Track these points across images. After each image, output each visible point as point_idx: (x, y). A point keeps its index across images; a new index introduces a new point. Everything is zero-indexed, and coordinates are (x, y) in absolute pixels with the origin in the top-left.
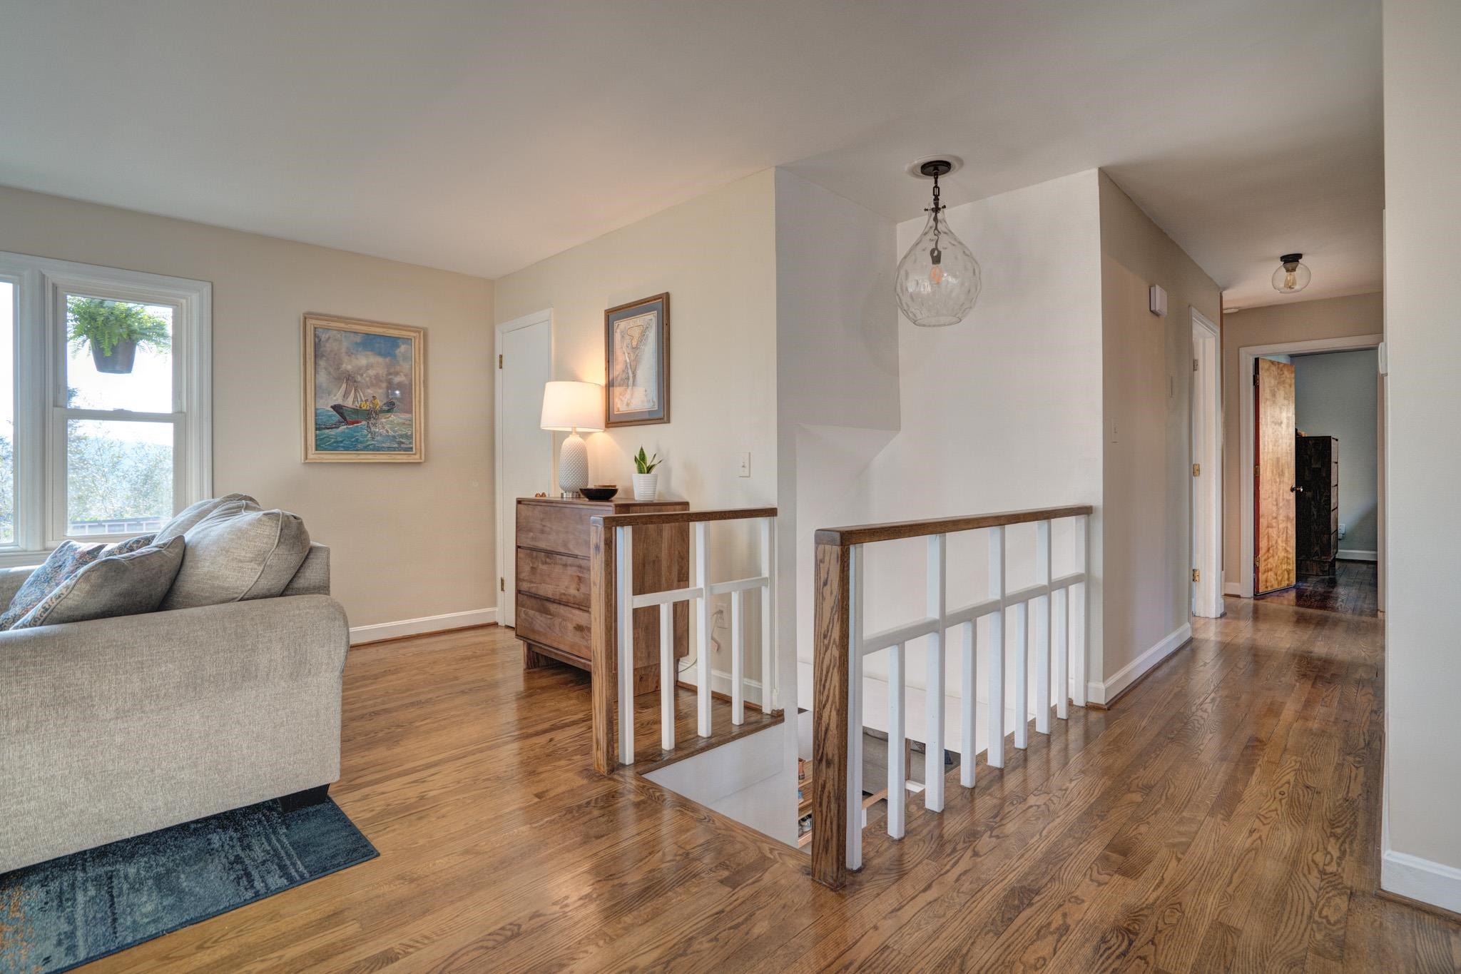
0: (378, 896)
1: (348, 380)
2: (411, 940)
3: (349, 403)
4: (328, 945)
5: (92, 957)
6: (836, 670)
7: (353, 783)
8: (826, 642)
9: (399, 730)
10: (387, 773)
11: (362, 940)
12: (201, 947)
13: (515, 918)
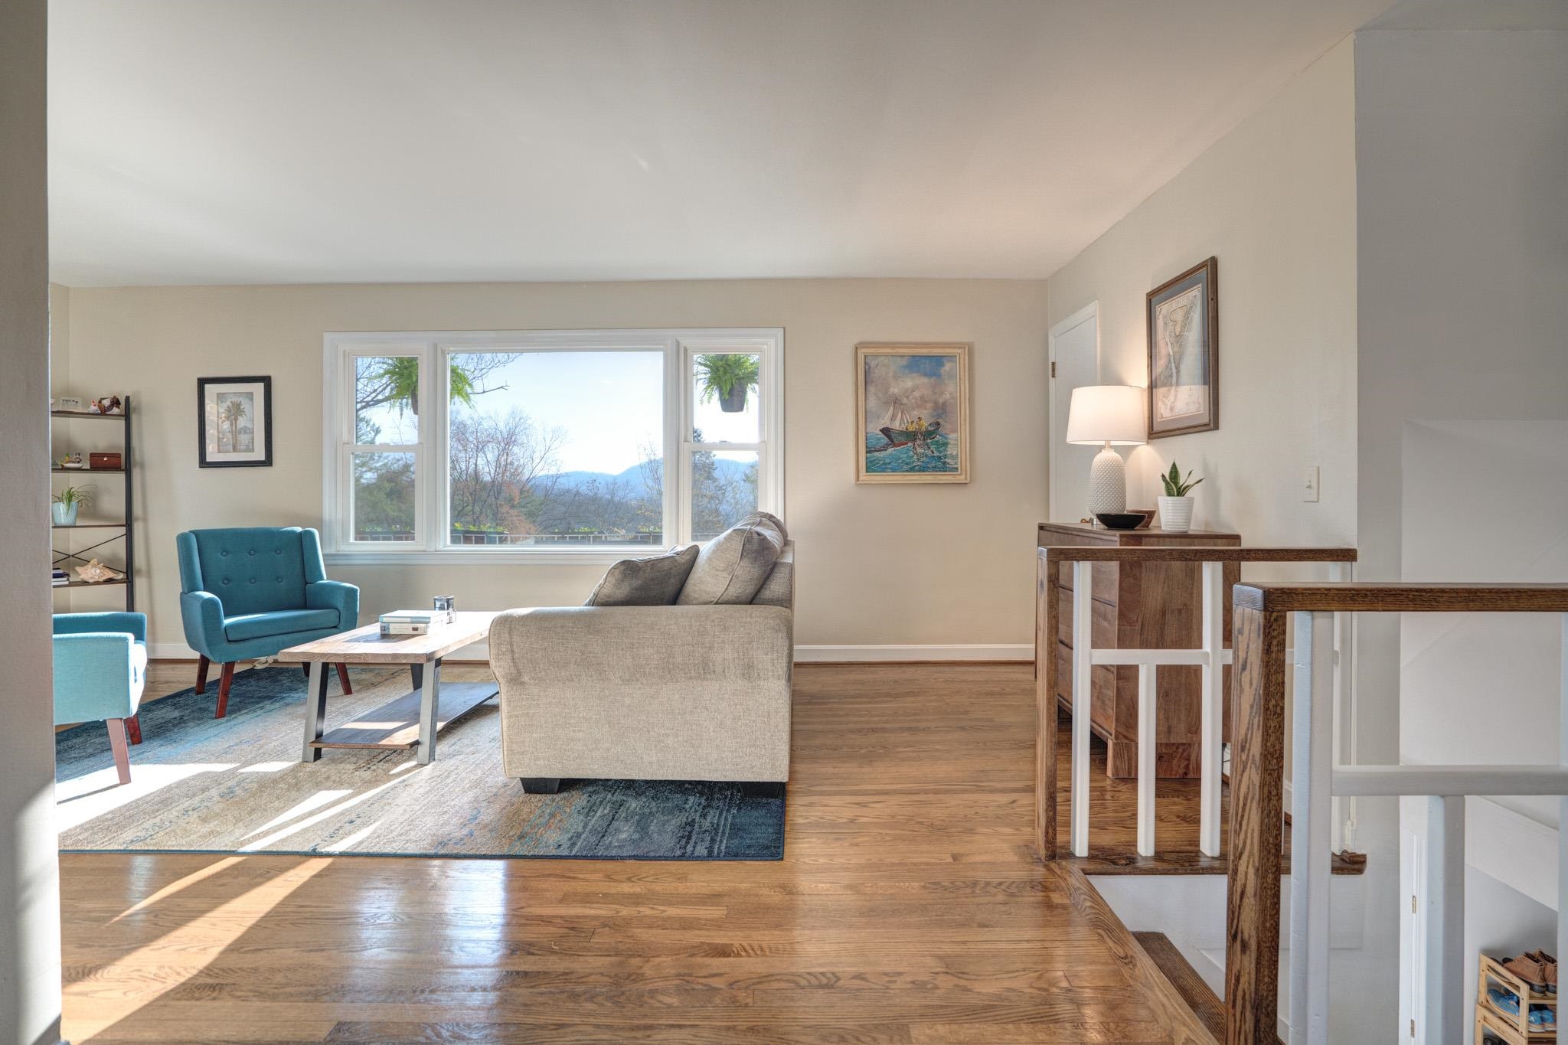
0: (757, 895)
1: (895, 403)
2: (750, 946)
3: (897, 426)
4: (695, 918)
5: (578, 856)
6: (1255, 804)
7: (812, 789)
8: (1244, 757)
9: (881, 751)
10: (843, 788)
11: (720, 927)
12: (629, 879)
13: (841, 970)
